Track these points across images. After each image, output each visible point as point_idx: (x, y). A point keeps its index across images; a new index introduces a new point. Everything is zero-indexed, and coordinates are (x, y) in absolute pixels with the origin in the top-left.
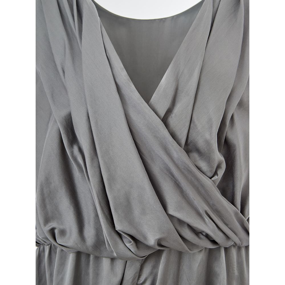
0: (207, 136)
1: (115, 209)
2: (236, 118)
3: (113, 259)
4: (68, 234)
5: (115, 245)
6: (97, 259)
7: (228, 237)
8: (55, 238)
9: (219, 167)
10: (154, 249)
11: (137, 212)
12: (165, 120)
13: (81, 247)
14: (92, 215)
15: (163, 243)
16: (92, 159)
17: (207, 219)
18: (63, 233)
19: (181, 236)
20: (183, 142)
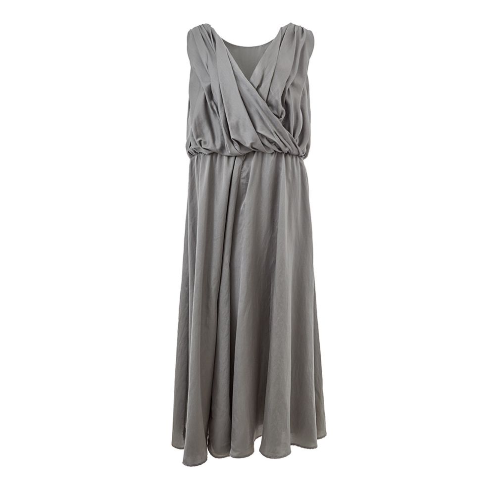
0: (277, 98)
1: (231, 129)
2: (290, 90)
3: (229, 157)
4: (207, 144)
5: (230, 147)
6: (222, 156)
7: (286, 146)
8: (201, 145)
9: (282, 114)
10: (251, 150)
11: (241, 130)
12: (257, 89)
13: (214, 149)
14: (220, 134)
15: (254, 146)
16: (221, 106)
17: (275, 135)
18: (205, 143)
19: (263, 143)
20: (266, 99)
